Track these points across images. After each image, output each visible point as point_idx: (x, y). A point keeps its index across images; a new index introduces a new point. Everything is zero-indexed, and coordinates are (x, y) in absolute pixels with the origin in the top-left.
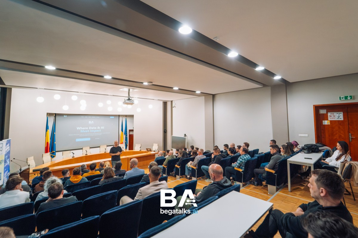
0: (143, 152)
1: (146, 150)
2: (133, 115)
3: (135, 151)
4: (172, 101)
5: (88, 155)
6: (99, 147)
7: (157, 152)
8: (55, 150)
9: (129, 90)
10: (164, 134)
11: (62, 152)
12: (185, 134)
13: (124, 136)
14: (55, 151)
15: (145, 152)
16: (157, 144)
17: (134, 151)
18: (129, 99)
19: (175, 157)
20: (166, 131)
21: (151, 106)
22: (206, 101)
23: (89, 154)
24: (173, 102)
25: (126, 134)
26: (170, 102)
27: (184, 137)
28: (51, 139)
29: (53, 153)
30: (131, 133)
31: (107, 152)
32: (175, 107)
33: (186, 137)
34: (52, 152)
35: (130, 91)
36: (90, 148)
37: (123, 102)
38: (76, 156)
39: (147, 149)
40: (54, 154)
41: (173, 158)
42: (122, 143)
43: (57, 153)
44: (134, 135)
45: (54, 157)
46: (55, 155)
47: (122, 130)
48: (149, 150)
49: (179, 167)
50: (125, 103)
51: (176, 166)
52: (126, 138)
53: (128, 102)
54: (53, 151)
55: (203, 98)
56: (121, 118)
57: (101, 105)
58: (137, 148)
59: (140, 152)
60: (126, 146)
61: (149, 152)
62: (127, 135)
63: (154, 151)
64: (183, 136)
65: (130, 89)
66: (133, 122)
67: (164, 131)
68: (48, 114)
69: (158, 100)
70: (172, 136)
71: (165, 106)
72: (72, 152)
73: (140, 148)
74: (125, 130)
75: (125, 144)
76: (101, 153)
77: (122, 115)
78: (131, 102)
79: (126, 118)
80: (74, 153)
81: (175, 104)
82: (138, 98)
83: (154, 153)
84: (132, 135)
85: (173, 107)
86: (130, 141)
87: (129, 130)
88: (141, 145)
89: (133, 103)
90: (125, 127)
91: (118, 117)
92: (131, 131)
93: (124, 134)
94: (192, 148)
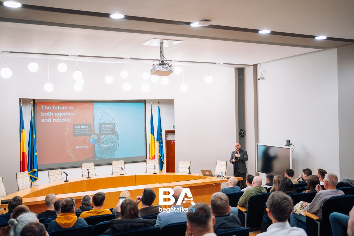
0: (194, 178)
1: (200, 174)
2: (173, 100)
3: (180, 174)
4: (255, 66)
5: (91, 178)
6: (111, 164)
7: (224, 179)
8: (37, 168)
9: (162, 43)
10: (239, 140)
11: (47, 172)
12: (289, 141)
13: (157, 144)
14: (36, 170)
15: (200, 178)
16: (225, 162)
17: (176, 174)
18: (162, 64)
19: (264, 191)
21: (208, 80)
23: (93, 177)
24: (259, 67)
25: (159, 139)
26: (253, 66)
27: (287, 147)
28: (29, 146)
29: (34, 172)
30: (170, 138)
31: (125, 175)
32: (263, 78)
33: (291, 147)
34: (31, 171)
35: (164, 45)
36: (95, 165)
37: (151, 70)
38: (71, 179)
39: (203, 171)
40: (36, 174)
41: (261, 192)
42: (153, 158)
43: (40, 173)
44: (176, 142)
45: (36, 179)
46: (38, 177)
48: (207, 173)
50: (154, 72)
52: (161, 148)
53: (160, 70)
54: (34, 169)
56: (148, 106)
57: (109, 80)
58: (182, 168)
59: (189, 177)
60: (161, 164)
61: (209, 177)
62: (162, 143)
63: (219, 176)
64: (283, 145)
65: (164, 41)
66: (173, 115)
67: (239, 134)
68: (22, 101)
69: (224, 64)
70: (257, 144)
71: (240, 77)
72: (65, 173)
73: (189, 168)
74: (157, 131)
75: (159, 160)
76: (115, 175)
77: (151, 100)
78: (167, 69)
79: (159, 107)
80: (68, 174)
81: (263, 71)
82: (180, 61)
83: (219, 179)
84: (172, 142)
85: (258, 78)
86: (169, 154)
87: (166, 131)
88: (189, 161)
89: (170, 71)
90: (158, 125)
91: (143, 104)
92: (169, 134)
93: (156, 140)
94: (306, 174)
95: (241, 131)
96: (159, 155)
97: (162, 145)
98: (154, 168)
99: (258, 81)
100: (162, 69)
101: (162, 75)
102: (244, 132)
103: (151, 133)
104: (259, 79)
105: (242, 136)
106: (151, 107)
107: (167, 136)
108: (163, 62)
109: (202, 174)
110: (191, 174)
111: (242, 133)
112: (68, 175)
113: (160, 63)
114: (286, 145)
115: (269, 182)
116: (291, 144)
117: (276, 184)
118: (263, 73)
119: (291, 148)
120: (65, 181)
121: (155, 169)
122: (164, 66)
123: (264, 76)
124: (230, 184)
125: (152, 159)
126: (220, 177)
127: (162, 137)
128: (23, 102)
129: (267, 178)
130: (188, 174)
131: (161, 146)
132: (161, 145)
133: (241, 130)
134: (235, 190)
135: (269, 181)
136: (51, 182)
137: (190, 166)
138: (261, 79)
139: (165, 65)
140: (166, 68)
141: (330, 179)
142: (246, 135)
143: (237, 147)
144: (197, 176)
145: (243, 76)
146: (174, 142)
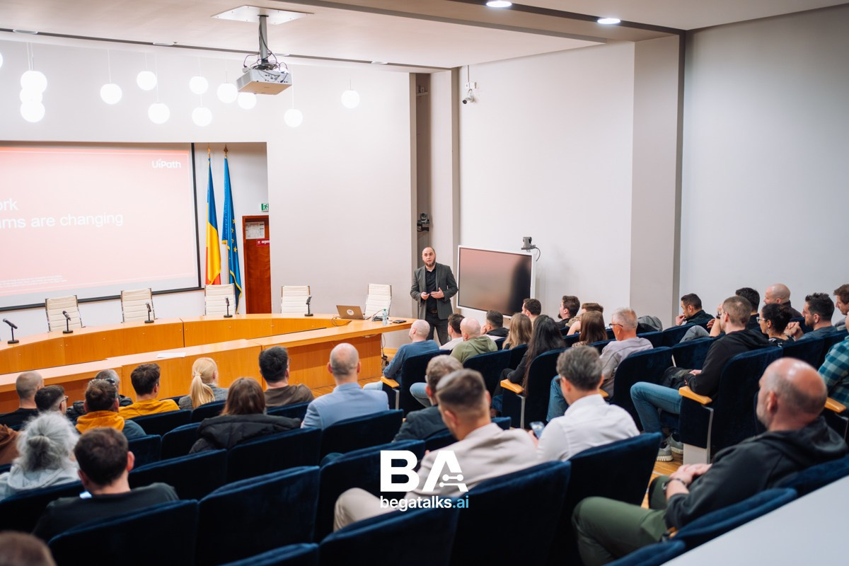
0: (321, 325)
1: (335, 315)
2: (266, 143)
3: (284, 316)
4: (456, 71)
5: (75, 334)
6: (118, 297)
7: (387, 324)
9: (263, 16)
10: (418, 238)
12: (530, 240)
13: (224, 248)
15: (334, 323)
16: (388, 286)
17: (274, 315)
18: (265, 65)
19: (493, 347)
20: (430, 221)
21: (350, 99)
22: (642, 66)
23: (77, 331)
24: (463, 73)
25: (230, 236)
26: (450, 72)
27: (525, 252)
30: (256, 233)
31: (156, 323)
32: (473, 100)
33: (532, 253)
35: (270, 21)
36: (80, 302)
37: (239, 81)
38: (27, 337)
39: (341, 309)
41: (486, 350)
42: (217, 281)
44: (273, 243)
47: (213, 220)
48: (351, 313)
49: (517, 389)
50: (248, 85)
51: (506, 383)
52: (233, 256)
53: (261, 80)
55: (626, 52)
56: (202, 159)
57: (111, 93)
58: (289, 304)
59: (309, 322)
60: (237, 292)
61: (354, 322)
62: (235, 245)
63: (377, 319)
64: (517, 247)
66: (263, 178)
67: (418, 225)
69: (389, 64)
70: (459, 246)
71: (420, 94)
72: (7, 322)
73: (308, 303)
74: (224, 219)
76: (129, 324)
77: (209, 143)
78: (276, 79)
80: (16, 325)
81: (473, 84)
82: (291, 56)
83: (378, 325)
84: (259, 242)
85: (463, 99)
86: (252, 271)
87: (243, 217)
88: (306, 287)
89: (283, 83)
90: (225, 204)
91: (188, 155)
92: (251, 224)
93: (223, 240)
94: (568, 309)
95: (422, 218)
96: (230, 274)
97: (235, 250)
98: (226, 304)
99: (462, 105)
100: (267, 78)
101: (262, 93)
102: (428, 220)
103: (211, 222)
104: (465, 102)
105: (423, 229)
106: (209, 160)
107: (247, 228)
108: (267, 61)
109: (339, 315)
110: (312, 315)
111: (425, 221)
112: (16, 328)
113: (260, 63)
114: (522, 249)
115: (493, 329)
116: (534, 247)
117: (514, 332)
118: (472, 87)
119: (534, 255)
120: (10, 343)
121: (228, 305)
122: (270, 71)
123: (475, 94)
124: (415, 335)
125: (213, 284)
126: (381, 320)
127: (235, 231)
129: (489, 321)
130: (306, 315)
131: (234, 253)
132: (233, 250)
133: (423, 215)
134: (428, 348)
135: (494, 326)
137: (310, 298)
138: (468, 102)
139: (271, 69)
140: (273, 77)
141: (626, 320)
142: (432, 226)
143: (428, 257)
144: (328, 320)
145: (426, 93)
146: (263, 242)
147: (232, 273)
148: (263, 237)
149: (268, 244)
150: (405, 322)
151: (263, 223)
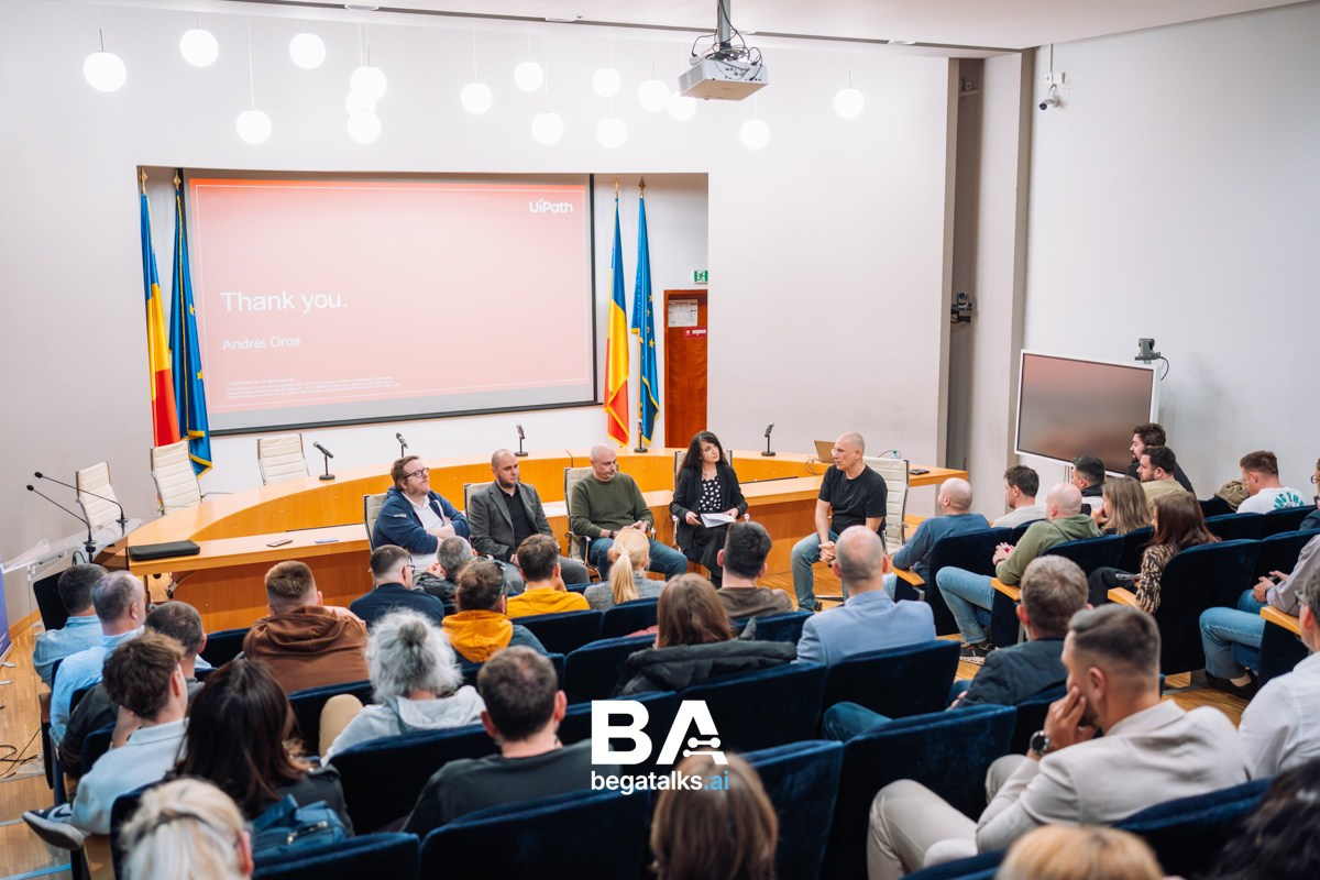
0: (789, 471)
1: (809, 455)
2: (707, 175)
4: (1030, 55)
8: (205, 426)
10: (952, 334)
12: (1151, 344)
13: (635, 341)
14: (201, 433)
15: (810, 469)
18: (725, 53)
20: (972, 307)
21: (849, 103)
24: (1043, 57)
25: (643, 321)
26: (1018, 56)
27: (1140, 364)
28: (172, 347)
29: (200, 441)
30: (685, 317)
31: (531, 456)
32: (1058, 103)
33: (1154, 365)
34: (186, 439)
37: (683, 78)
38: (345, 472)
39: (823, 447)
40: (202, 448)
43: (215, 443)
45: (206, 467)
46: (210, 460)
47: (619, 294)
50: (697, 85)
52: (648, 354)
53: (719, 77)
54: (195, 429)
56: (604, 199)
57: (476, 98)
60: (648, 411)
62: (651, 335)
64: (1128, 356)
66: (700, 231)
67: (953, 312)
68: (145, 176)
69: (917, 44)
70: (1023, 351)
71: (964, 94)
72: (318, 446)
73: (767, 436)
74: (637, 294)
75: (641, 401)
77: (617, 174)
78: (743, 75)
79: (642, 200)
80: (331, 452)
81: (1060, 75)
84: (688, 332)
85: (1041, 102)
86: (676, 378)
87: (666, 292)
89: (753, 81)
90: (639, 271)
91: (584, 191)
92: (677, 304)
93: (633, 327)
95: (961, 301)
96: (642, 382)
97: (651, 343)
99: (1038, 113)
100: (728, 73)
101: (719, 98)
102: (970, 305)
103: (616, 299)
104: (1043, 106)
105: (960, 319)
106: (617, 200)
107: (670, 310)
108: (729, 45)
109: (817, 457)
110: (773, 454)
111: (965, 306)
112: (331, 457)
113: (717, 48)
114: (1137, 359)
116: (1157, 356)
118: (1058, 80)
119: (1158, 368)
120: (322, 478)
122: (733, 62)
123: (1062, 92)
127: (651, 315)
128: (150, 176)
130: (764, 454)
131: (649, 348)
132: (648, 343)
133: (962, 296)
134: (972, 525)
136: (268, 479)
137: (772, 426)
138: (1049, 106)
139: (735, 58)
140: (738, 71)
142: (976, 314)
144: (800, 464)
145: (975, 92)
146: (694, 332)
147: (646, 381)
148: (695, 324)
149: (705, 336)
150: (927, 472)
151: (696, 301)
